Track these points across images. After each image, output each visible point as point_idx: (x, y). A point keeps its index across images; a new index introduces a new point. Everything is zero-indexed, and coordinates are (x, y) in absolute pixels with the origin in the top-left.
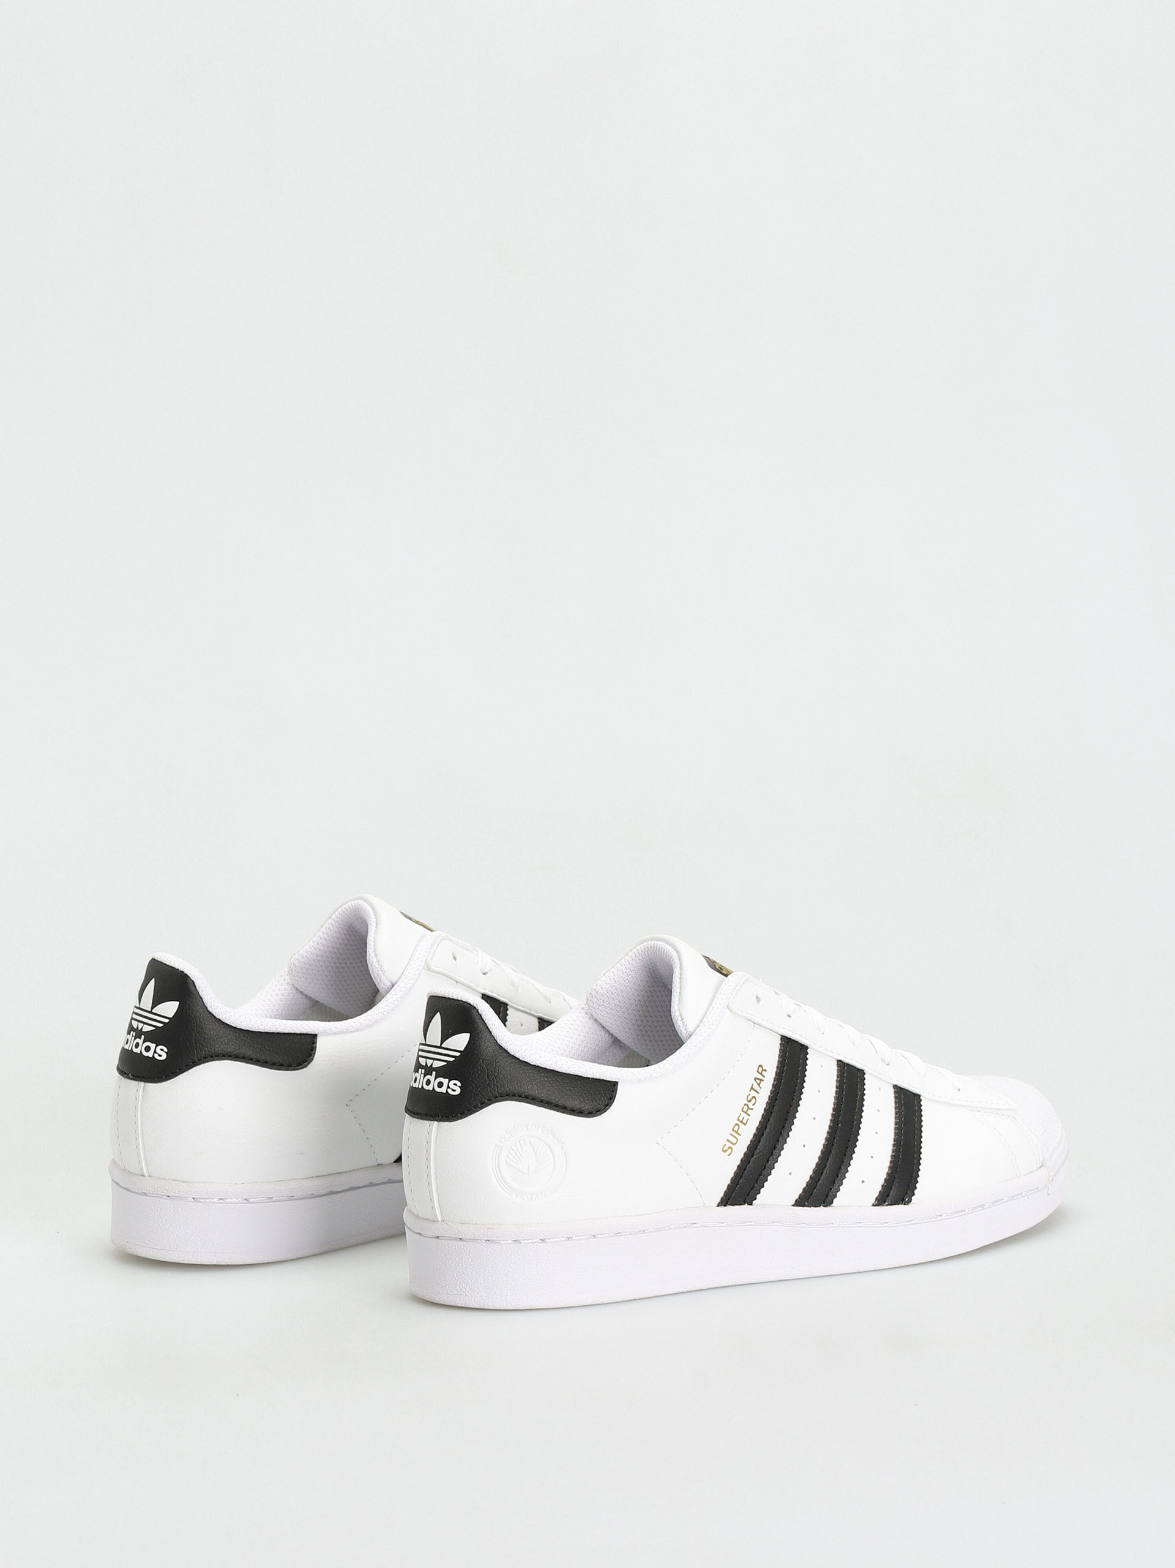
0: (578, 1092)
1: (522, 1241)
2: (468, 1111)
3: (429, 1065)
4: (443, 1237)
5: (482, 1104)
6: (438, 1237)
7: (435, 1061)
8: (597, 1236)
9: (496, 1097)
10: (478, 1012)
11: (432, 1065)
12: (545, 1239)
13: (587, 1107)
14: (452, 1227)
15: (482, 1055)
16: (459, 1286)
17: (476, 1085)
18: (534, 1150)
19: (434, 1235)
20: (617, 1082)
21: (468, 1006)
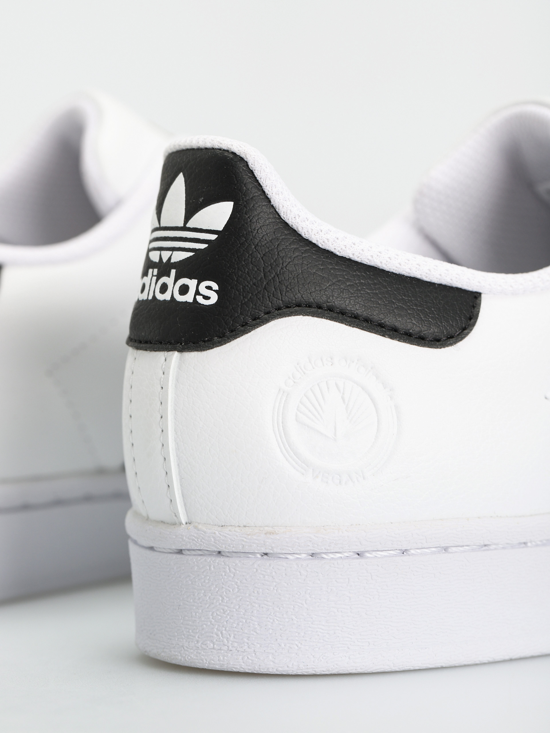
0: (416, 305)
1: (324, 556)
2: (232, 331)
3: (165, 260)
4: (188, 550)
5: (254, 319)
6: (180, 552)
7: (175, 253)
8: (450, 550)
9: (279, 309)
10: (248, 165)
11: (170, 259)
12: (363, 552)
13: (433, 331)
14: (205, 532)
15: (254, 237)
16: (217, 635)
17: (244, 288)
18: (343, 398)
19: (174, 547)
20: (479, 294)
21: (231, 156)
